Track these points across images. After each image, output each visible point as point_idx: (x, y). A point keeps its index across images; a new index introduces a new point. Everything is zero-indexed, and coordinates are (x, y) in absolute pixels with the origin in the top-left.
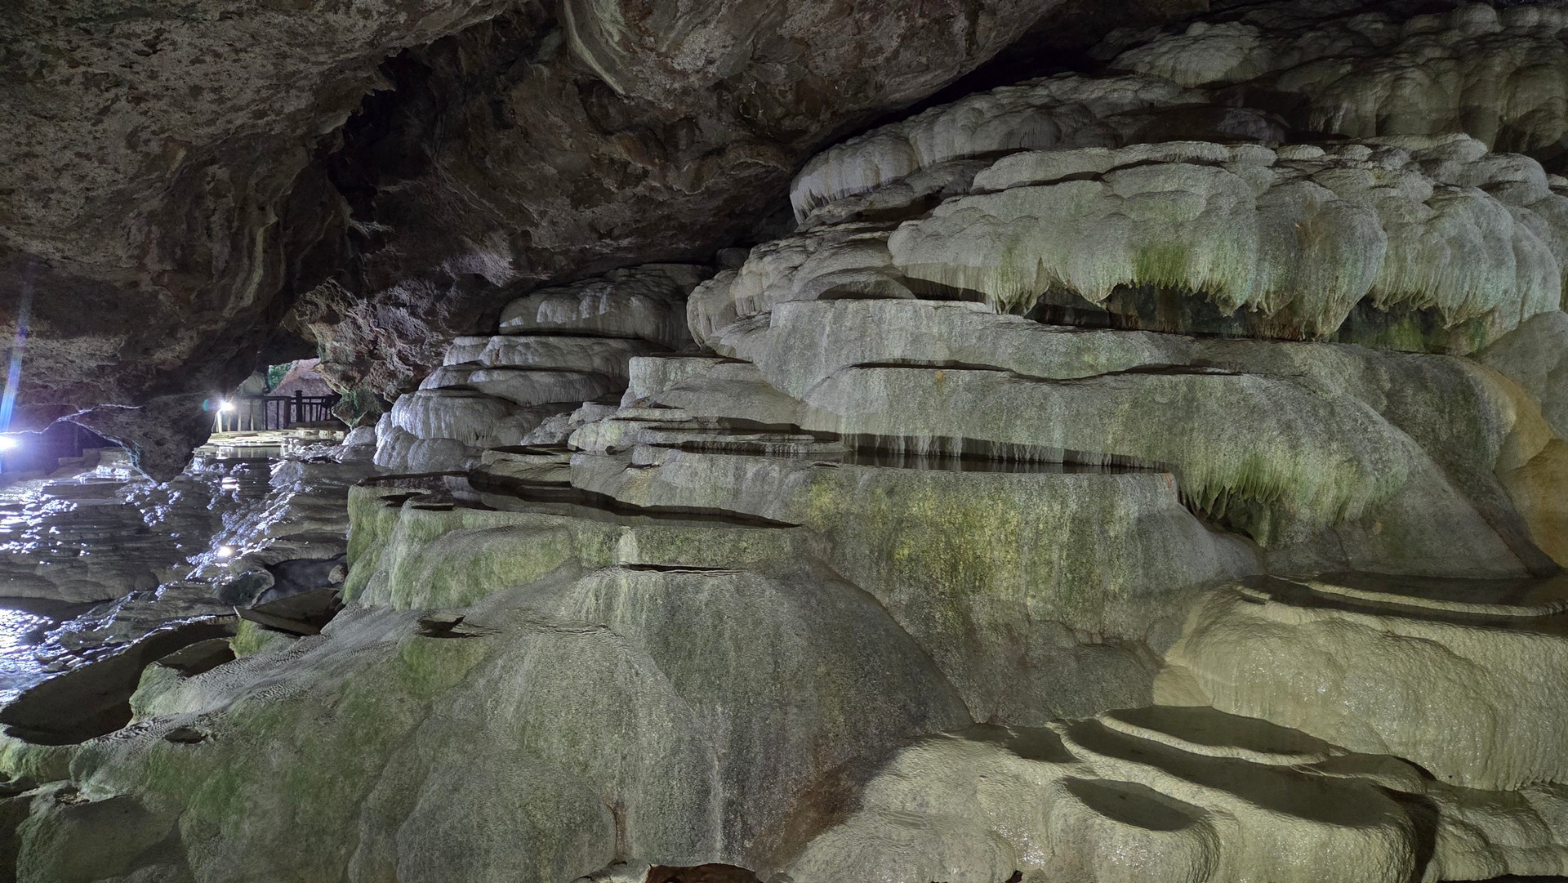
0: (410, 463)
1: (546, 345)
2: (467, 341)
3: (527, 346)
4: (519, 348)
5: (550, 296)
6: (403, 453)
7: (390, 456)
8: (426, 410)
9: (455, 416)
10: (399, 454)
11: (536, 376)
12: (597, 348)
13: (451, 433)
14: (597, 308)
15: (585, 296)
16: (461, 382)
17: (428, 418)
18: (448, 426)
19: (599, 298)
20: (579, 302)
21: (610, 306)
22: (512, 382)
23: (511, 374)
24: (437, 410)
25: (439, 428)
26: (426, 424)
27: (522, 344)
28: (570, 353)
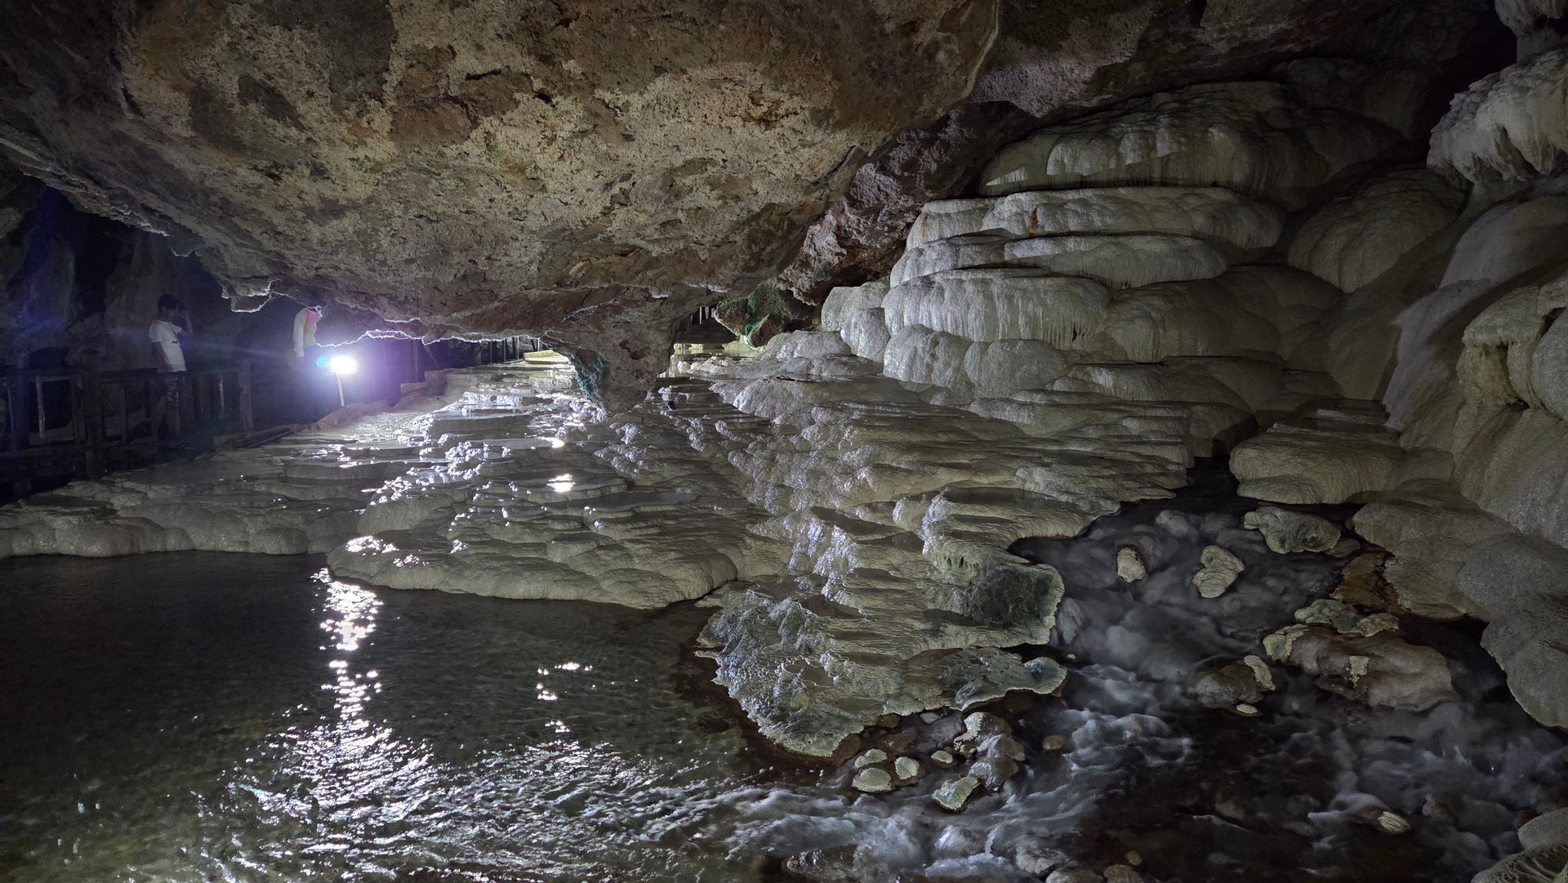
0: (973, 377)
1: (1116, 200)
2: (951, 207)
3: (1084, 203)
4: (1070, 206)
5: (1062, 138)
6: (954, 363)
7: (930, 368)
8: (989, 297)
9: (1044, 305)
10: (947, 365)
11: (1138, 243)
12: (1193, 201)
13: (1034, 330)
14: (1153, 148)
15: (1123, 134)
16: (993, 258)
17: (994, 309)
18: (1032, 321)
19: (1153, 135)
20: (1118, 142)
21: (1180, 143)
22: (1102, 254)
23: (1098, 241)
24: (1010, 298)
25: (1014, 325)
26: (990, 319)
27: (1074, 201)
28: (1157, 209)
